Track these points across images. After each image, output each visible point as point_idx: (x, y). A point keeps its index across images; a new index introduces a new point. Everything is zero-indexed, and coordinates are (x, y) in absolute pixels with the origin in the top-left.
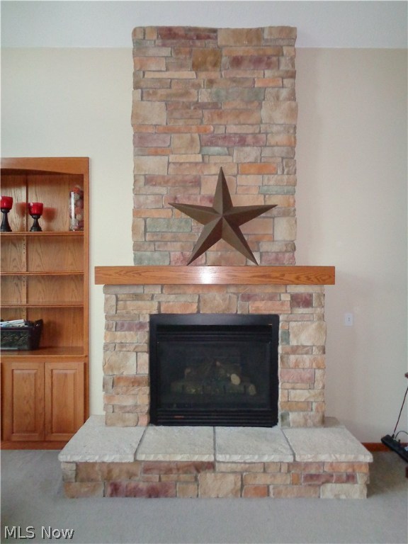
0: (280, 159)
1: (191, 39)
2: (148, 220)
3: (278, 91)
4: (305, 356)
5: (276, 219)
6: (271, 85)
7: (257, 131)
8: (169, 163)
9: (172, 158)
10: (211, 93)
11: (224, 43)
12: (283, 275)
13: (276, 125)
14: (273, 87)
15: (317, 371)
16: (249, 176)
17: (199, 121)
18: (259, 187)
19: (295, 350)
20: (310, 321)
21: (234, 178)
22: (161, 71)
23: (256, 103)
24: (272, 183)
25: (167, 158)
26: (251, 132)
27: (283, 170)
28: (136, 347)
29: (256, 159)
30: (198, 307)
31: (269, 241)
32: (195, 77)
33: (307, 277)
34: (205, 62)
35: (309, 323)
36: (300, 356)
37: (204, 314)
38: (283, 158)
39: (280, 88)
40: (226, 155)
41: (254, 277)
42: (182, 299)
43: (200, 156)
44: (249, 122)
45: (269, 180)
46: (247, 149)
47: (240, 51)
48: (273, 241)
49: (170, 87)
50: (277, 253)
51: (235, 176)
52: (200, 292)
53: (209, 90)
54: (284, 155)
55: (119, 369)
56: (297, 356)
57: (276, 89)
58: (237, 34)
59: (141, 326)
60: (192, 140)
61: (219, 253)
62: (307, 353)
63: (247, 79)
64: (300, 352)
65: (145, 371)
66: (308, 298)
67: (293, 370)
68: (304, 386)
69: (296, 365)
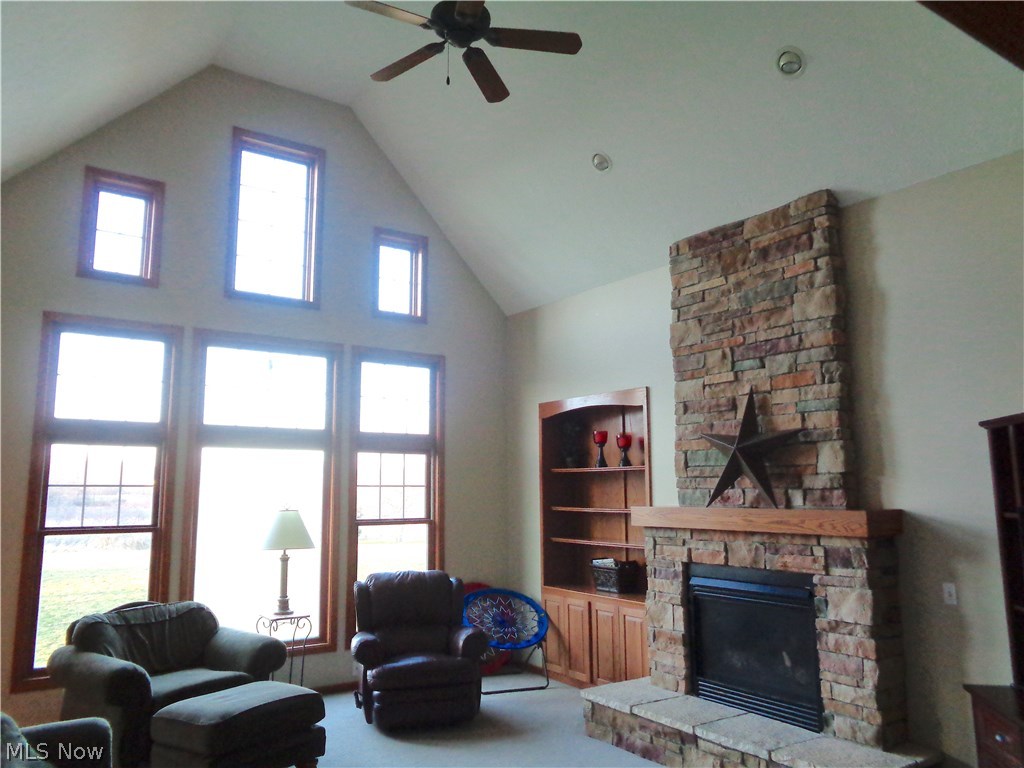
0: (818, 365)
1: (718, 241)
2: (689, 453)
3: (811, 277)
4: (848, 637)
5: (819, 445)
6: (801, 271)
7: (789, 333)
8: (704, 386)
9: (707, 380)
10: (740, 298)
11: (749, 236)
12: (803, 522)
13: (810, 320)
14: (805, 273)
15: (865, 661)
16: (784, 391)
17: (730, 332)
18: (796, 404)
19: (835, 626)
20: (851, 587)
21: (769, 396)
22: (693, 285)
23: (787, 300)
24: (810, 396)
25: (702, 380)
26: (783, 335)
27: (823, 377)
28: (671, 598)
29: (790, 368)
30: (726, 558)
31: (812, 474)
32: (724, 282)
33: (832, 525)
34: (734, 263)
35: (848, 589)
36: (841, 636)
37: (732, 566)
38: (822, 363)
39: (813, 271)
40: (759, 368)
41: (773, 523)
42: (711, 547)
43: (732, 373)
44: (781, 323)
45: (806, 393)
46: (780, 357)
47: (765, 240)
48: (817, 474)
49: (703, 300)
50: (824, 490)
51: (770, 393)
52: (726, 540)
53: (739, 294)
54: (821, 359)
55: (659, 621)
56: (837, 635)
57: (809, 275)
58: (762, 221)
59: (676, 575)
60: (724, 356)
61: (757, 491)
62: (850, 634)
63: (776, 270)
64: (842, 631)
65: (680, 627)
66: (846, 554)
67: (834, 655)
68: (848, 680)
69: (837, 649)
